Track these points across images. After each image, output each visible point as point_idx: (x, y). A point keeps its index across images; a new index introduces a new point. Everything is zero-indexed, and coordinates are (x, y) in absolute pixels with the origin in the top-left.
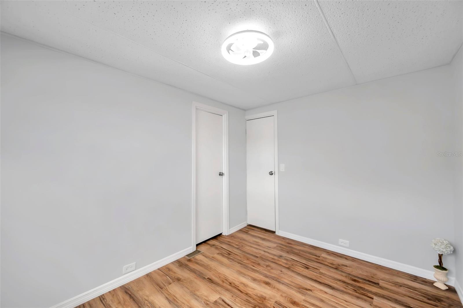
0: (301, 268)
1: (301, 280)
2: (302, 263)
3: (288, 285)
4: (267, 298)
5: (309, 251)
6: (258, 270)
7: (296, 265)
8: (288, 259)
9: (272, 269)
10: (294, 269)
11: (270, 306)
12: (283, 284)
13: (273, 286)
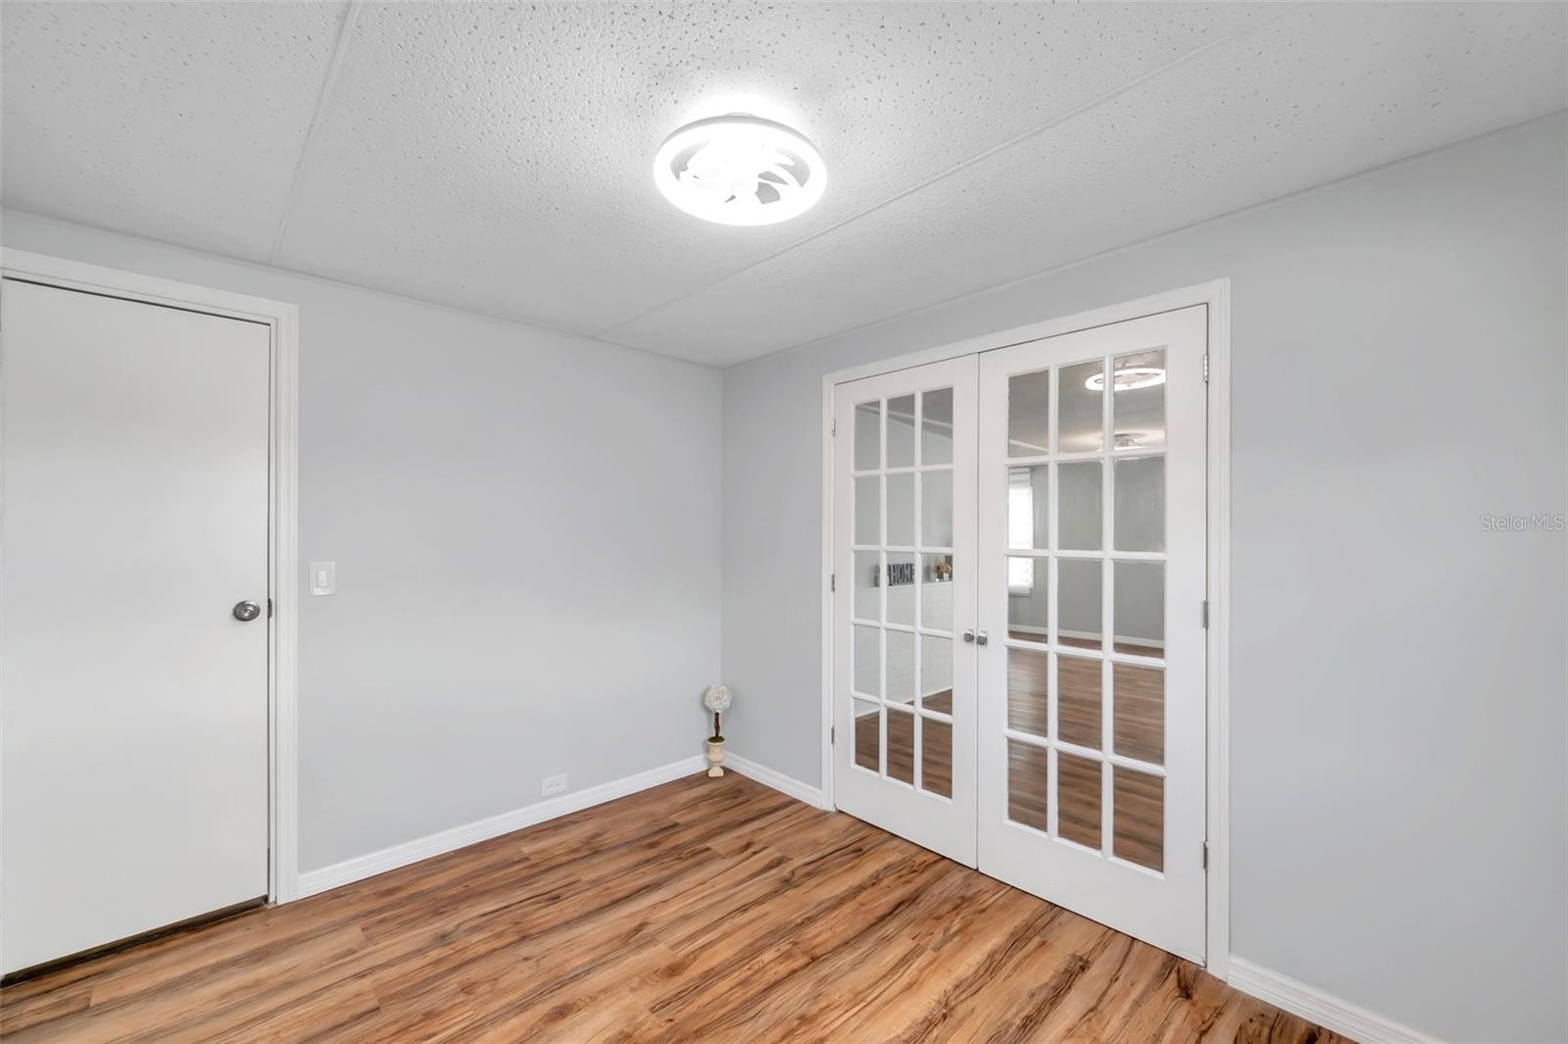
0: (544, 911)
1: (594, 929)
2: (526, 900)
3: (604, 960)
4: (625, 1030)
5: (484, 865)
6: (463, 1025)
7: (525, 915)
8: (474, 923)
9: (496, 979)
10: (542, 926)
11: (663, 1030)
12: (588, 972)
13: (583, 998)
